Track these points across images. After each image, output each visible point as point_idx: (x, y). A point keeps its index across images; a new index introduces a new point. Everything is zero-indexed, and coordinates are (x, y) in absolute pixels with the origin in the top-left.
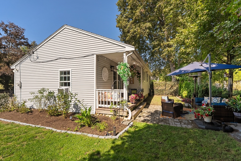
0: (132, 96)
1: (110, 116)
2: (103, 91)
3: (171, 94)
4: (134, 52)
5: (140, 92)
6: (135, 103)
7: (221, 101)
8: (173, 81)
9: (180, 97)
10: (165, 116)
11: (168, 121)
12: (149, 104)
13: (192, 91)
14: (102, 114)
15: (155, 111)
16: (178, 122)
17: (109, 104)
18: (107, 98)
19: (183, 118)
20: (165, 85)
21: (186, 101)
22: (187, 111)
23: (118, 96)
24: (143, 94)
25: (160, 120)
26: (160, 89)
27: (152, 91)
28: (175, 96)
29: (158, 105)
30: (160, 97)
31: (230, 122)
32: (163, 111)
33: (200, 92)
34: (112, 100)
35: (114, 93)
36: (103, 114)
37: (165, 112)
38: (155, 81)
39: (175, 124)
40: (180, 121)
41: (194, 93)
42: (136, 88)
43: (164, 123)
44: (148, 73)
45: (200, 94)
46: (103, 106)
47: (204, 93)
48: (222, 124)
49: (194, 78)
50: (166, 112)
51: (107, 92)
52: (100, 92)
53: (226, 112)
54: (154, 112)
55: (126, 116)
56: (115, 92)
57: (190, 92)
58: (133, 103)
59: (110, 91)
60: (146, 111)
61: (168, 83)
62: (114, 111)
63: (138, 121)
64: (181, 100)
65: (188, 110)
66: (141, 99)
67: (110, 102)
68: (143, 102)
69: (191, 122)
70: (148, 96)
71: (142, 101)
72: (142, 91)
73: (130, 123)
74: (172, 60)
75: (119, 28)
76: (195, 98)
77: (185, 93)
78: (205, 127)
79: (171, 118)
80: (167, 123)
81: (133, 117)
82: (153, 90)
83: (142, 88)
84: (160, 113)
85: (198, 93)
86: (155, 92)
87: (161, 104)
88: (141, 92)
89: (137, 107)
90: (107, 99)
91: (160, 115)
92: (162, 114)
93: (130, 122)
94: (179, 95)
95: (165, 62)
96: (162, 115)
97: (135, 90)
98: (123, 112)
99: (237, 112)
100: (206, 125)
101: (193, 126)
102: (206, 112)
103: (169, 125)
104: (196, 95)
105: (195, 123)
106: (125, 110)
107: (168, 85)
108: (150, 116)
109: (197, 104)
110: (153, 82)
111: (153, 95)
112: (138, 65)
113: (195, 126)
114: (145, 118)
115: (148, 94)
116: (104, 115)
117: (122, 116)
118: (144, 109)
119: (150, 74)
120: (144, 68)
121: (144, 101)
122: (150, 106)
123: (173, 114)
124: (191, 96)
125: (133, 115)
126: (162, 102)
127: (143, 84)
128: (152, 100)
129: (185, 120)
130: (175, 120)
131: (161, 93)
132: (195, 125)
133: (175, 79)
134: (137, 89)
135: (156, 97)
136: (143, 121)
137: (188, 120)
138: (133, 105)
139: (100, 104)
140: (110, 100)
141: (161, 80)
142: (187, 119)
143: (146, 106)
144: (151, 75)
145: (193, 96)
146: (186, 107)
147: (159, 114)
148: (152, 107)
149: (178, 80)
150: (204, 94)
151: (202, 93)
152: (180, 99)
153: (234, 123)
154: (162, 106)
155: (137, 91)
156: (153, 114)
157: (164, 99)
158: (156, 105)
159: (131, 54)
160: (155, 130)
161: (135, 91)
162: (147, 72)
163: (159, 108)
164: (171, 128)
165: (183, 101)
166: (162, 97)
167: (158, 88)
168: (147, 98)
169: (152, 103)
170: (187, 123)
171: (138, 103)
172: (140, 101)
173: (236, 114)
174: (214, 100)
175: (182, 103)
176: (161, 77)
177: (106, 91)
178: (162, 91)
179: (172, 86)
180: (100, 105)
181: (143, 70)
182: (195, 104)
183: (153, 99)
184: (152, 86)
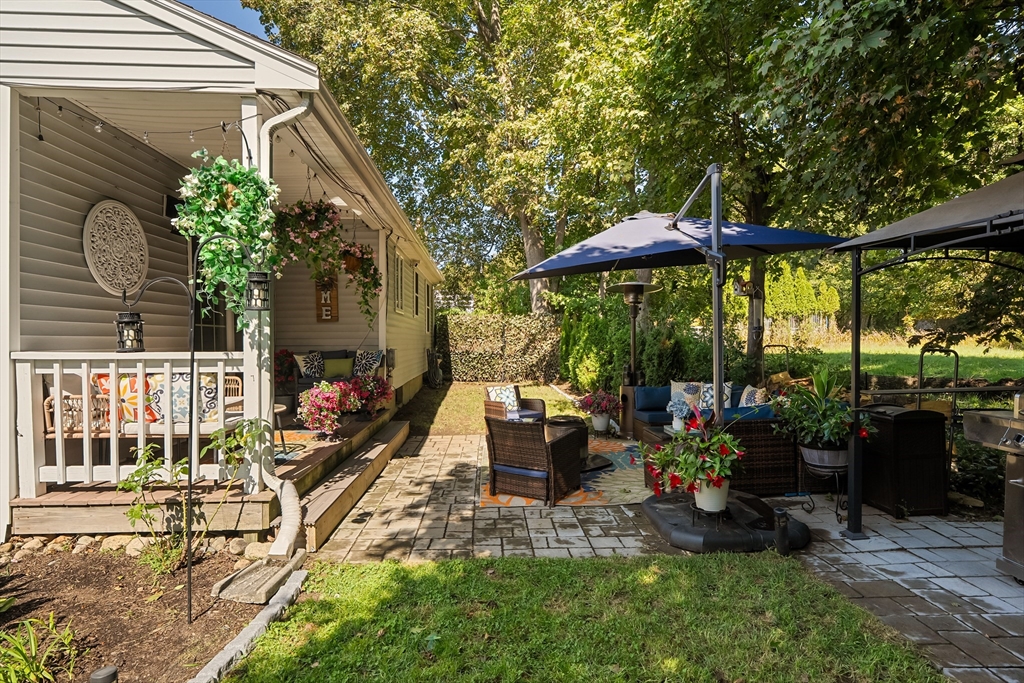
0: (314, 391)
1: (135, 546)
2: (77, 363)
3: (530, 374)
4: (317, 102)
5: (375, 367)
6: (336, 435)
7: (735, 397)
8: (536, 312)
9: (567, 385)
10: (505, 492)
11: (521, 525)
12: (426, 433)
13: (615, 359)
14: (75, 535)
15: (452, 467)
16: (573, 526)
17: (128, 458)
18: (113, 416)
19: (591, 495)
20: (503, 333)
21: (599, 404)
22: (606, 453)
23: (205, 400)
24: (389, 376)
25: (481, 524)
26: (478, 350)
27: (440, 361)
28: (546, 383)
29: (467, 432)
30: (481, 388)
31: (783, 495)
32: (496, 467)
33: (650, 360)
34: (155, 429)
35: (168, 375)
36: (81, 535)
37: (505, 474)
38: (456, 314)
39: (558, 541)
40: (582, 515)
41: (630, 366)
42: (350, 348)
43: (502, 545)
44: (420, 269)
45: (652, 371)
46: (80, 474)
47: (666, 363)
48: (776, 518)
49: (631, 298)
50: (512, 476)
51: (112, 369)
52: (56, 370)
53: (770, 449)
54: (450, 474)
55: (259, 528)
56: (175, 370)
57: (610, 363)
58: (322, 436)
59: (112, 365)
60: (404, 473)
61: (516, 320)
62: (171, 504)
63: (342, 553)
64: (573, 403)
65: (608, 449)
66: (378, 407)
67: (141, 443)
68: (392, 422)
69: (631, 514)
70: (421, 390)
71: (386, 417)
72: (388, 360)
73: (282, 582)
74: (533, 212)
75: (260, 14)
76: (635, 388)
77: (588, 369)
78: (700, 539)
79: (535, 502)
80: (517, 542)
81: (311, 533)
82: (447, 356)
83: (383, 346)
84: (478, 476)
85: (644, 364)
86: (458, 368)
87: (485, 431)
88: (377, 370)
89: (352, 453)
90: (113, 426)
91: (477, 491)
92: (488, 486)
93: (283, 572)
94: (563, 380)
95: (501, 226)
96: (488, 492)
97: (346, 354)
98: (243, 502)
99: (820, 449)
100: (705, 528)
101: (646, 540)
102: (708, 465)
103: (528, 552)
104: (636, 374)
105: (654, 523)
106: (255, 492)
107: (513, 332)
108: (422, 510)
109: (645, 416)
110: (445, 317)
111: (448, 380)
112: (358, 213)
113: (654, 536)
114: (395, 528)
115: (421, 377)
116: (84, 541)
117: (230, 534)
118: (394, 461)
119: (431, 279)
120: (393, 238)
121: (398, 417)
122: (428, 440)
123: (548, 479)
124: (612, 378)
125: (311, 518)
126: (488, 420)
127: (393, 326)
128: (441, 409)
129: (605, 507)
130: (558, 516)
131: (485, 369)
132: (656, 533)
133: (545, 304)
134: (359, 352)
135: (460, 391)
136: (380, 552)
137: (617, 508)
138: (326, 443)
139: (51, 460)
140: (136, 429)
141: (483, 308)
142: (616, 501)
143: (404, 443)
144: (435, 281)
145: (627, 381)
146: (598, 434)
147: (472, 485)
148: (441, 446)
149: (557, 311)
150: (667, 369)
151: (660, 364)
152: (570, 398)
153: (797, 495)
154: (491, 439)
155: (354, 364)
156: (441, 492)
157: (498, 400)
158: (458, 434)
159: (296, 118)
160: (448, 608)
161: (344, 366)
162: (414, 263)
163: (476, 452)
164: (542, 574)
165: (585, 406)
166: (490, 389)
167: (468, 348)
168: (416, 396)
169: (437, 424)
170: (615, 523)
171: (358, 431)
172: (370, 420)
173: (812, 456)
174: (707, 395)
175: (582, 415)
176: (484, 294)
177: (105, 363)
178: (487, 359)
179: (533, 339)
180: (55, 474)
181: (391, 248)
182: (635, 419)
183: (443, 403)
184: (440, 335)
